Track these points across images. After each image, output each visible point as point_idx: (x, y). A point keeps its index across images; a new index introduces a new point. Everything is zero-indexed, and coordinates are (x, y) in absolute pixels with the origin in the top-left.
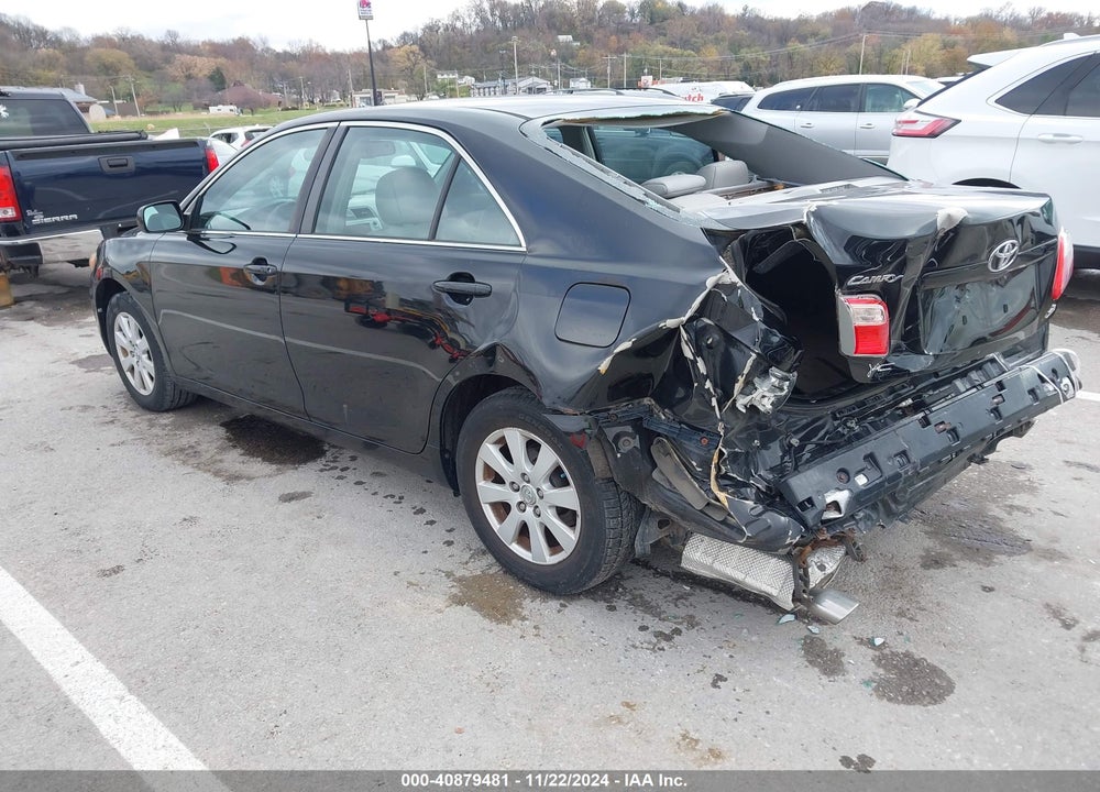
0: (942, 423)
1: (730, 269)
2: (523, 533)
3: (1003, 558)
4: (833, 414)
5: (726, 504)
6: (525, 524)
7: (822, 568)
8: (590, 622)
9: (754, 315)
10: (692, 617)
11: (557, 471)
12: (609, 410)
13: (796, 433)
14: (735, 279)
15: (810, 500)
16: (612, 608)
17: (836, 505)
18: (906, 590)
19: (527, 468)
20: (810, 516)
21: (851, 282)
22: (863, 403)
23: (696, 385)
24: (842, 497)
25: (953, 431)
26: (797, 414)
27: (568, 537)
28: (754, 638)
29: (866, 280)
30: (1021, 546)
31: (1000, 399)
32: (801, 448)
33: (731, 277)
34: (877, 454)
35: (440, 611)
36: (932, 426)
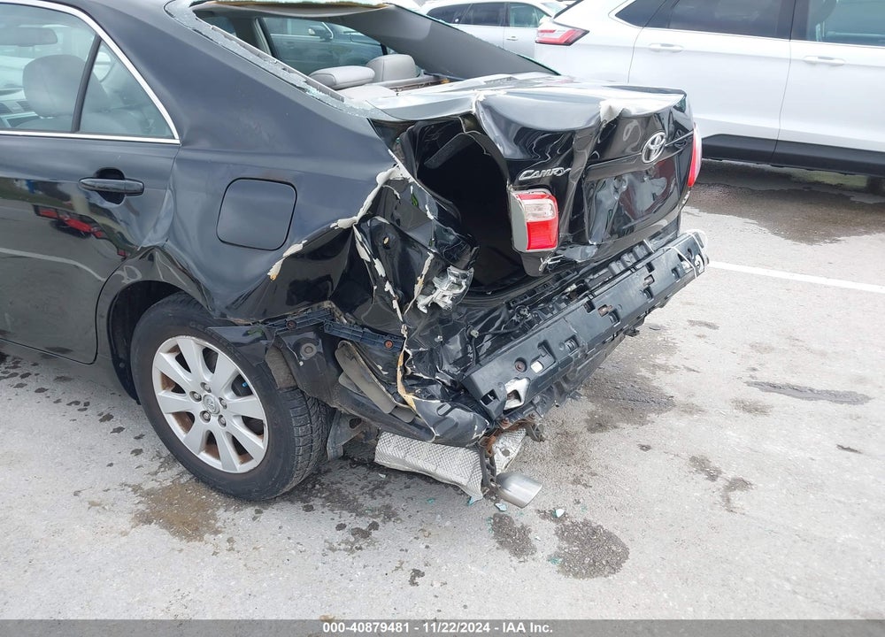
0: (605, 306)
1: (400, 164)
2: (210, 442)
3: (653, 416)
4: (508, 304)
5: (414, 406)
6: (211, 433)
7: (506, 453)
8: (286, 528)
9: (428, 213)
10: (388, 507)
11: (239, 379)
12: (286, 317)
13: (475, 324)
14: (407, 175)
15: (492, 393)
16: (309, 509)
17: (516, 394)
19: (207, 377)
21: (522, 178)
22: (533, 292)
23: (375, 288)
24: (521, 385)
25: (615, 313)
26: (474, 306)
27: (258, 445)
28: (448, 524)
29: (535, 175)
30: (665, 404)
31: (651, 279)
32: (481, 338)
33: (401, 172)
34: (550, 342)
35: (124, 534)
36: (596, 310)
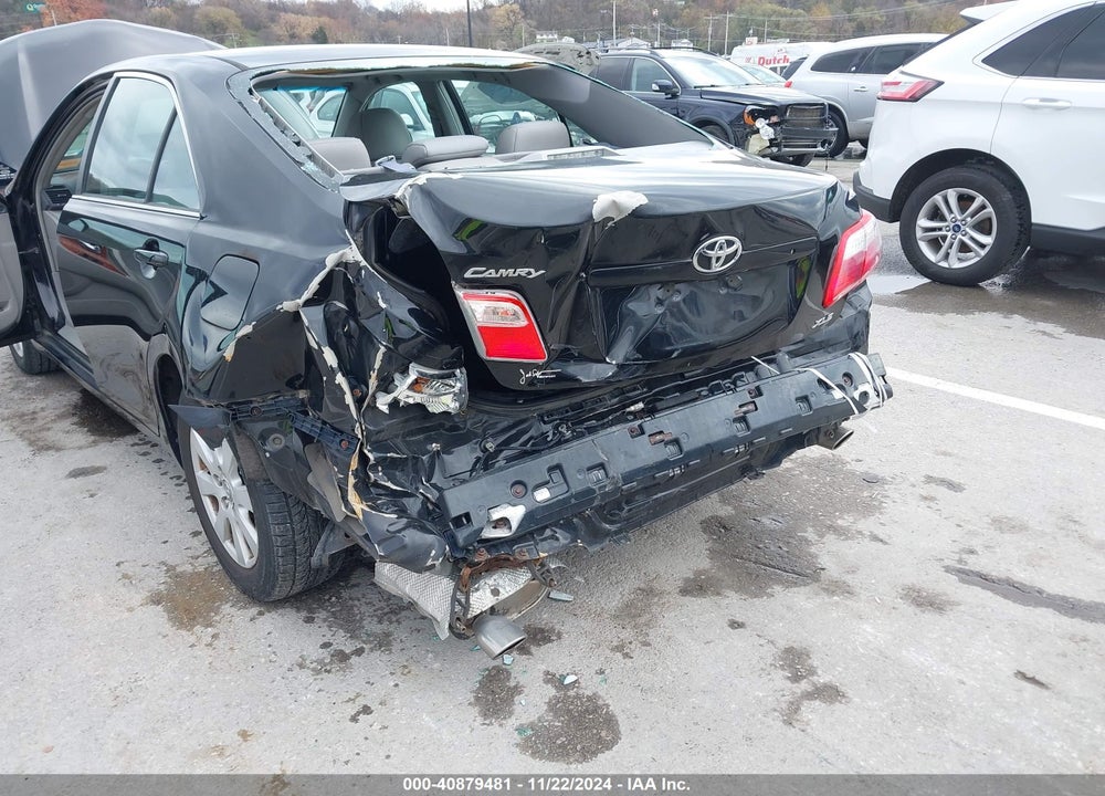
0: (661, 432)
1: (354, 246)
2: (229, 530)
4: (541, 417)
5: (361, 517)
6: (229, 521)
7: (495, 592)
8: (275, 634)
9: (380, 301)
10: (388, 635)
12: (251, 402)
13: (494, 436)
14: (360, 258)
15: (467, 516)
16: (309, 620)
17: (504, 522)
18: (642, 620)
19: (220, 462)
20: (462, 535)
21: (468, 275)
22: (580, 406)
23: (325, 378)
24: (515, 514)
25: (676, 442)
26: (497, 415)
28: (436, 665)
29: (491, 273)
30: (807, 576)
31: (751, 407)
32: (498, 451)
33: (353, 254)
34: (565, 466)
36: (645, 436)
